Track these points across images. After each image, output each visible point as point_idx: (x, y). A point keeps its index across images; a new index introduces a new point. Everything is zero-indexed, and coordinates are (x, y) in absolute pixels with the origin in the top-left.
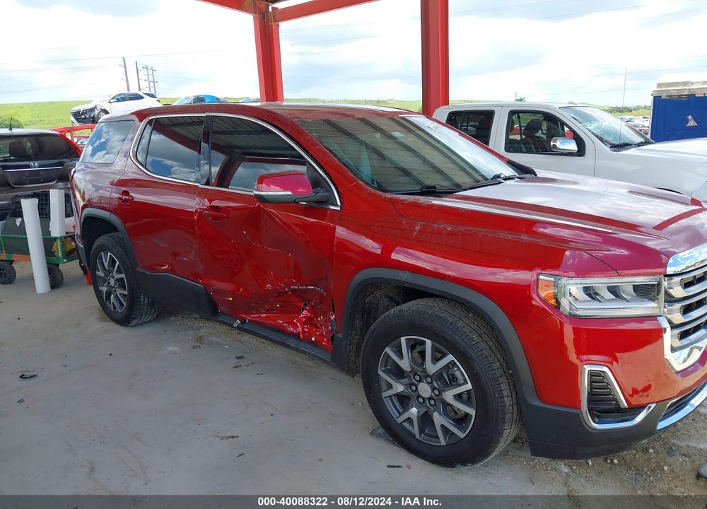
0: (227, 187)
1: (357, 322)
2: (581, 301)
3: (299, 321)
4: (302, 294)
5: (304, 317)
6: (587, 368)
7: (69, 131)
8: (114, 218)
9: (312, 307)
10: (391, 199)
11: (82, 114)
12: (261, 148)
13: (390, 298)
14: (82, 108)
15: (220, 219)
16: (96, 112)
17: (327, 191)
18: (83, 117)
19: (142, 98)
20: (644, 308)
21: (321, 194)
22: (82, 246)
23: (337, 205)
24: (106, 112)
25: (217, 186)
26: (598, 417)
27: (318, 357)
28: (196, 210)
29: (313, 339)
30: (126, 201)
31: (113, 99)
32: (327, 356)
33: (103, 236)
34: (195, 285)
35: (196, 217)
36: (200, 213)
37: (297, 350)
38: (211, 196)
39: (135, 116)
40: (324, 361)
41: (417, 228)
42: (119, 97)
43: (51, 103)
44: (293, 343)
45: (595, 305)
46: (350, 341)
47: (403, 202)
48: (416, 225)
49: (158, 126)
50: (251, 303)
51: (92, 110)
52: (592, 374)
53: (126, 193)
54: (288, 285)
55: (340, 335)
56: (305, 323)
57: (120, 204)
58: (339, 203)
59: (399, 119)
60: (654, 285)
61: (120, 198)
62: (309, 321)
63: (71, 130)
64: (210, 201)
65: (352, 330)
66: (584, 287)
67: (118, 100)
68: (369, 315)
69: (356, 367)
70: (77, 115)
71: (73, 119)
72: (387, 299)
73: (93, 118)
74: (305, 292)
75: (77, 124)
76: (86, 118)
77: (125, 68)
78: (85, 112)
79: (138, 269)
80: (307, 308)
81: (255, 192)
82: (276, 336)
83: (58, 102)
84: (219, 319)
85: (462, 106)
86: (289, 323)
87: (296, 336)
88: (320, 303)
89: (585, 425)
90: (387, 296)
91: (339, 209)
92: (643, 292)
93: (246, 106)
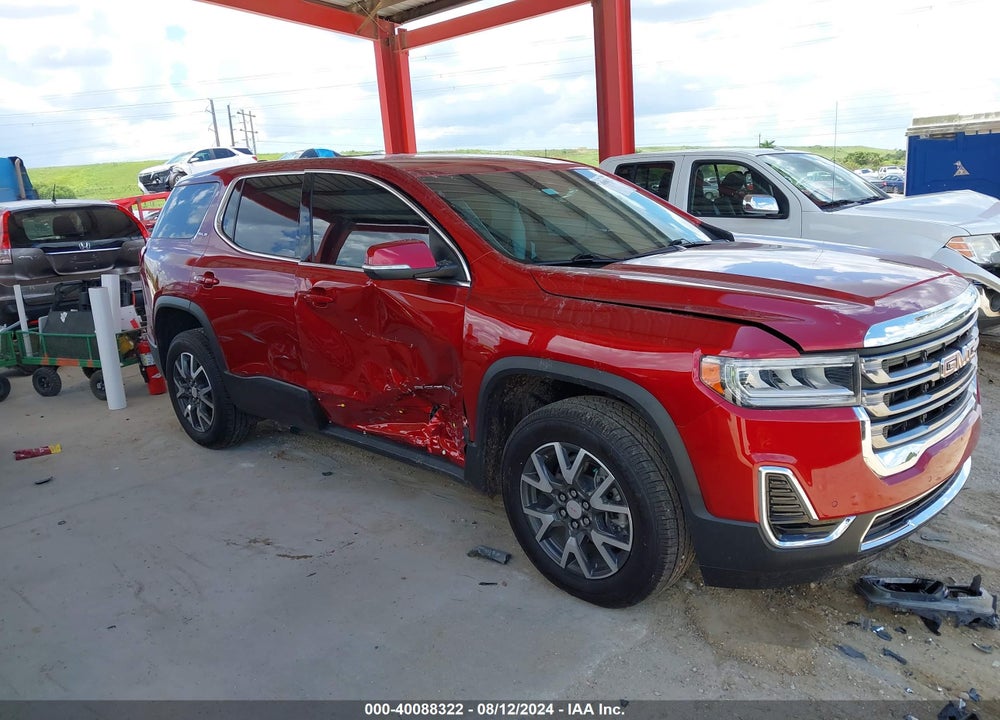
0: (334, 263)
1: (494, 427)
2: (758, 389)
3: (427, 431)
4: (429, 396)
5: (433, 426)
6: (764, 471)
7: (136, 203)
8: (195, 309)
9: (442, 413)
10: (530, 271)
11: (153, 179)
12: (373, 212)
13: (537, 398)
14: (152, 170)
15: (326, 304)
16: (172, 176)
17: (454, 263)
18: (154, 182)
19: (233, 155)
20: (838, 396)
21: (447, 268)
22: (156, 347)
23: (466, 281)
24: (183, 174)
25: (321, 263)
26: (782, 532)
27: (450, 475)
28: (296, 294)
29: (444, 452)
30: (209, 285)
31: (194, 157)
32: (460, 473)
33: (181, 334)
34: (297, 390)
35: (295, 303)
36: (300, 296)
37: (423, 467)
38: (313, 275)
39: (218, 177)
40: (456, 479)
41: (562, 306)
42: (202, 155)
43: (115, 165)
44: (419, 458)
45: (775, 393)
46: (487, 452)
47: (545, 275)
48: (560, 301)
49: (248, 189)
50: (367, 409)
51: (166, 173)
52: (771, 478)
53: (209, 275)
54: (411, 385)
55: (474, 445)
56: (434, 433)
57: (201, 290)
58: (469, 279)
59: (567, 173)
60: (850, 368)
61: (202, 282)
62: (440, 431)
63: (137, 201)
64: (313, 282)
65: (488, 438)
66: (760, 372)
67: (201, 159)
68: (509, 417)
69: (496, 485)
70: (146, 180)
71: (141, 185)
72: (533, 399)
73: (168, 183)
74: (431, 392)
75: (147, 193)
76: (159, 184)
77: (214, 114)
78: (158, 175)
79: (226, 372)
80: (437, 413)
81: (365, 267)
82: (400, 451)
83: (124, 164)
84: (327, 432)
85: (654, 156)
86: (415, 434)
87: (423, 450)
88: (452, 406)
89: (766, 543)
90: (532, 395)
91: (468, 285)
92: (836, 376)
93: (357, 160)
